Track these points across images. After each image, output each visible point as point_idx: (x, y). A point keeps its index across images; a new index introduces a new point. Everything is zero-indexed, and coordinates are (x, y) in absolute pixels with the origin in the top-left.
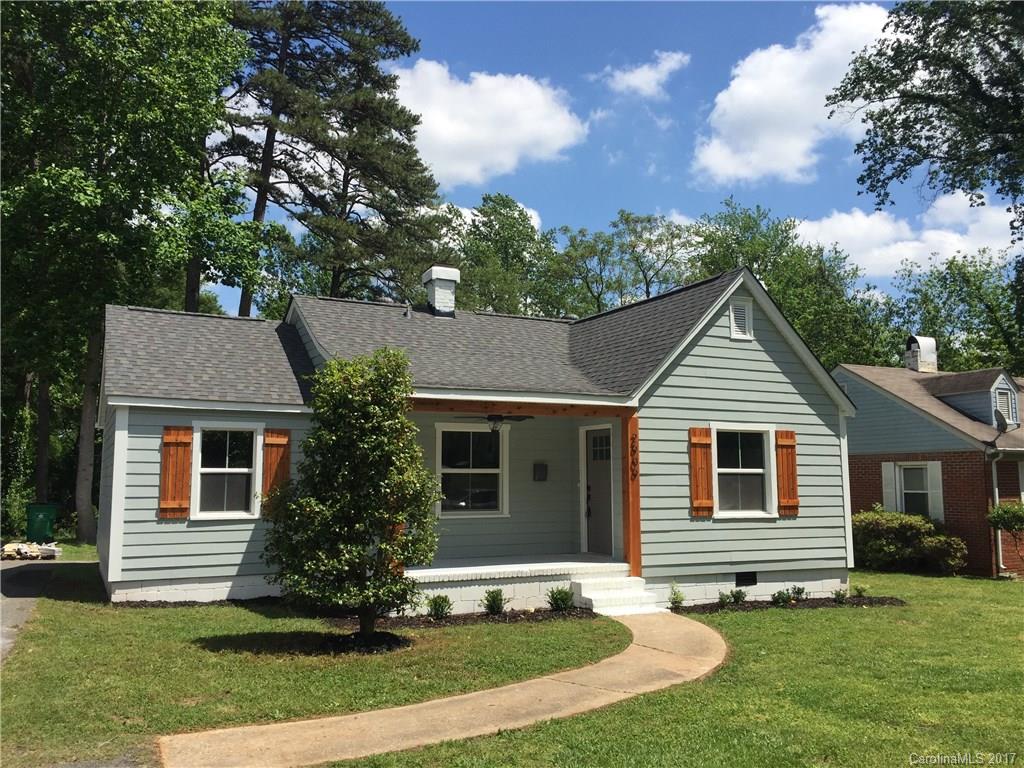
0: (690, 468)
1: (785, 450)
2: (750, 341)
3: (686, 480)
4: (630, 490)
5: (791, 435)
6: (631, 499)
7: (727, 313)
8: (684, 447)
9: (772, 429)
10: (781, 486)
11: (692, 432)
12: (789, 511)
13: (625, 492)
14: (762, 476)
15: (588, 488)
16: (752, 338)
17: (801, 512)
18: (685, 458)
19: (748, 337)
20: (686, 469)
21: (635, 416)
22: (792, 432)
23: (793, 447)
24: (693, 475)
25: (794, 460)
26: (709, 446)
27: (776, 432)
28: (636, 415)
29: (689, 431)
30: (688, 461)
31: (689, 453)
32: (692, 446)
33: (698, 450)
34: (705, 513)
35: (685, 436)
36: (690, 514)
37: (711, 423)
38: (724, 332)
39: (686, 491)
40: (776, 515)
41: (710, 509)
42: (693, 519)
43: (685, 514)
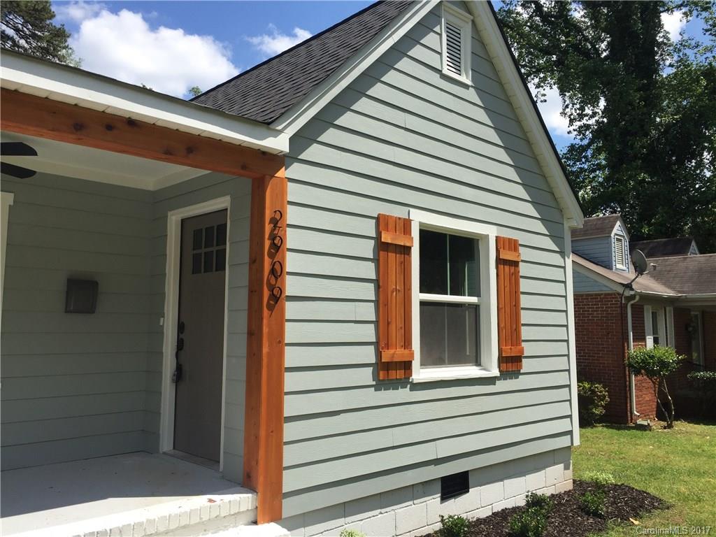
0: (378, 288)
1: (507, 268)
2: (466, 86)
3: (369, 312)
4: (265, 330)
5: (513, 245)
6: (265, 350)
7: (437, 29)
8: (367, 249)
9: (492, 232)
10: (502, 325)
11: (381, 222)
12: (511, 363)
13: (254, 334)
14: (475, 308)
15: (181, 327)
16: (469, 82)
17: (527, 365)
18: (369, 270)
19: (464, 79)
20: (369, 291)
21: (278, 174)
22: (516, 241)
23: (515, 264)
24: (381, 303)
25: (517, 284)
26: (406, 250)
27: (497, 238)
28: (282, 173)
29: (378, 219)
30: (374, 277)
31: (376, 260)
32: (381, 247)
33: (392, 256)
34: (400, 374)
35: (369, 228)
36: (375, 376)
37: (412, 210)
38: (432, 60)
39: (369, 333)
40: (495, 372)
41: (407, 366)
42: (379, 385)
43: (366, 376)
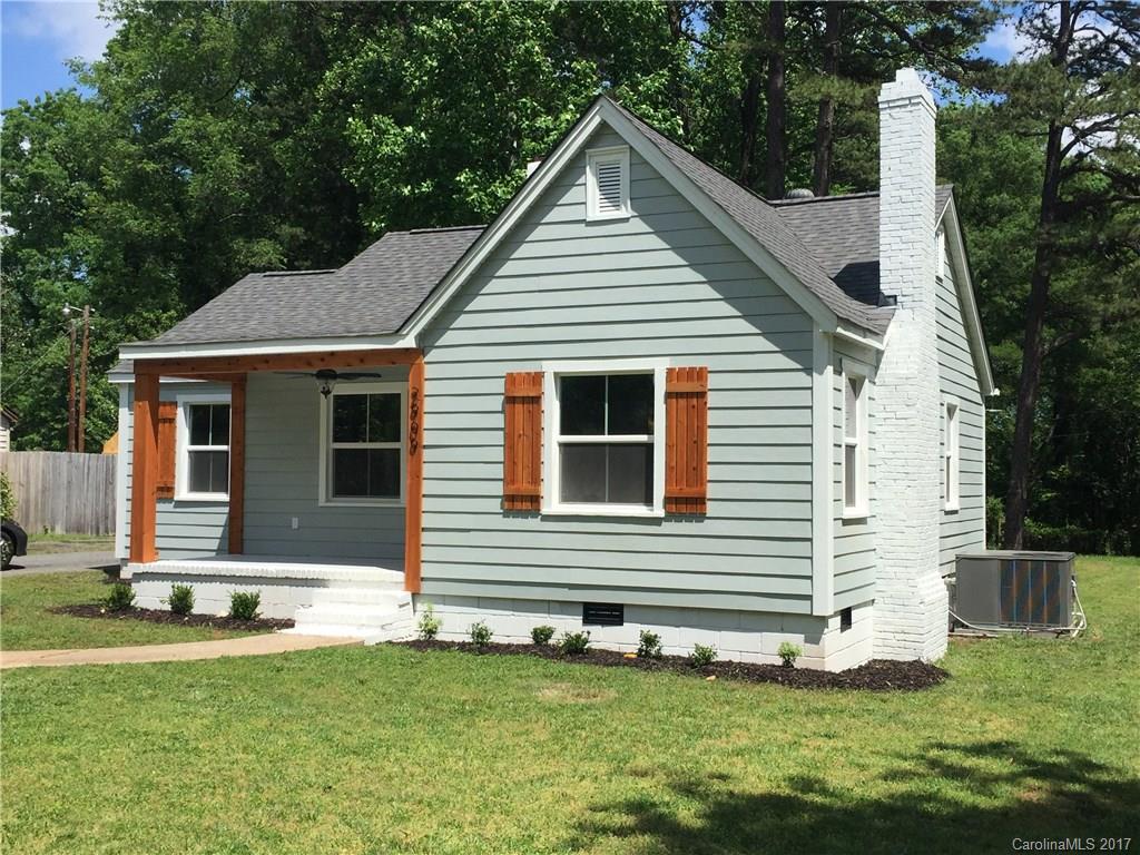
0: (506, 435)
1: (682, 402)
2: (626, 220)
3: (499, 454)
4: (408, 468)
5: (699, 374)
6: (408, 482)
7: (581, 178)
8: (497, 403)
9: (659, 369)
10: (673, 463)
11: (511, 379)
12: (688, 504)
16: (629, 214)
17: (711, 509)
18: (499, 420)
19: (621, 212)
20: (498, 438)
21: (417, 362)
22: (702, 369)
23: (702, 395)
24: (509, 447)
25: (702, 417)
26: (537, 400)
27: (669, 371)
28: (421, 360)
29: (507, 378)
30: (503, 426)
31: (505, 411)
32: (510, 400)
33: (519, 407)
34: (527, 506)
35: (499, 386)
36: (503, 505)
37: (544, 362)
38: (575, 213)
39: (499, 471)
40: (658, 510)
41: (536, 499)
42: (506, 514)
43: (496, 505)
